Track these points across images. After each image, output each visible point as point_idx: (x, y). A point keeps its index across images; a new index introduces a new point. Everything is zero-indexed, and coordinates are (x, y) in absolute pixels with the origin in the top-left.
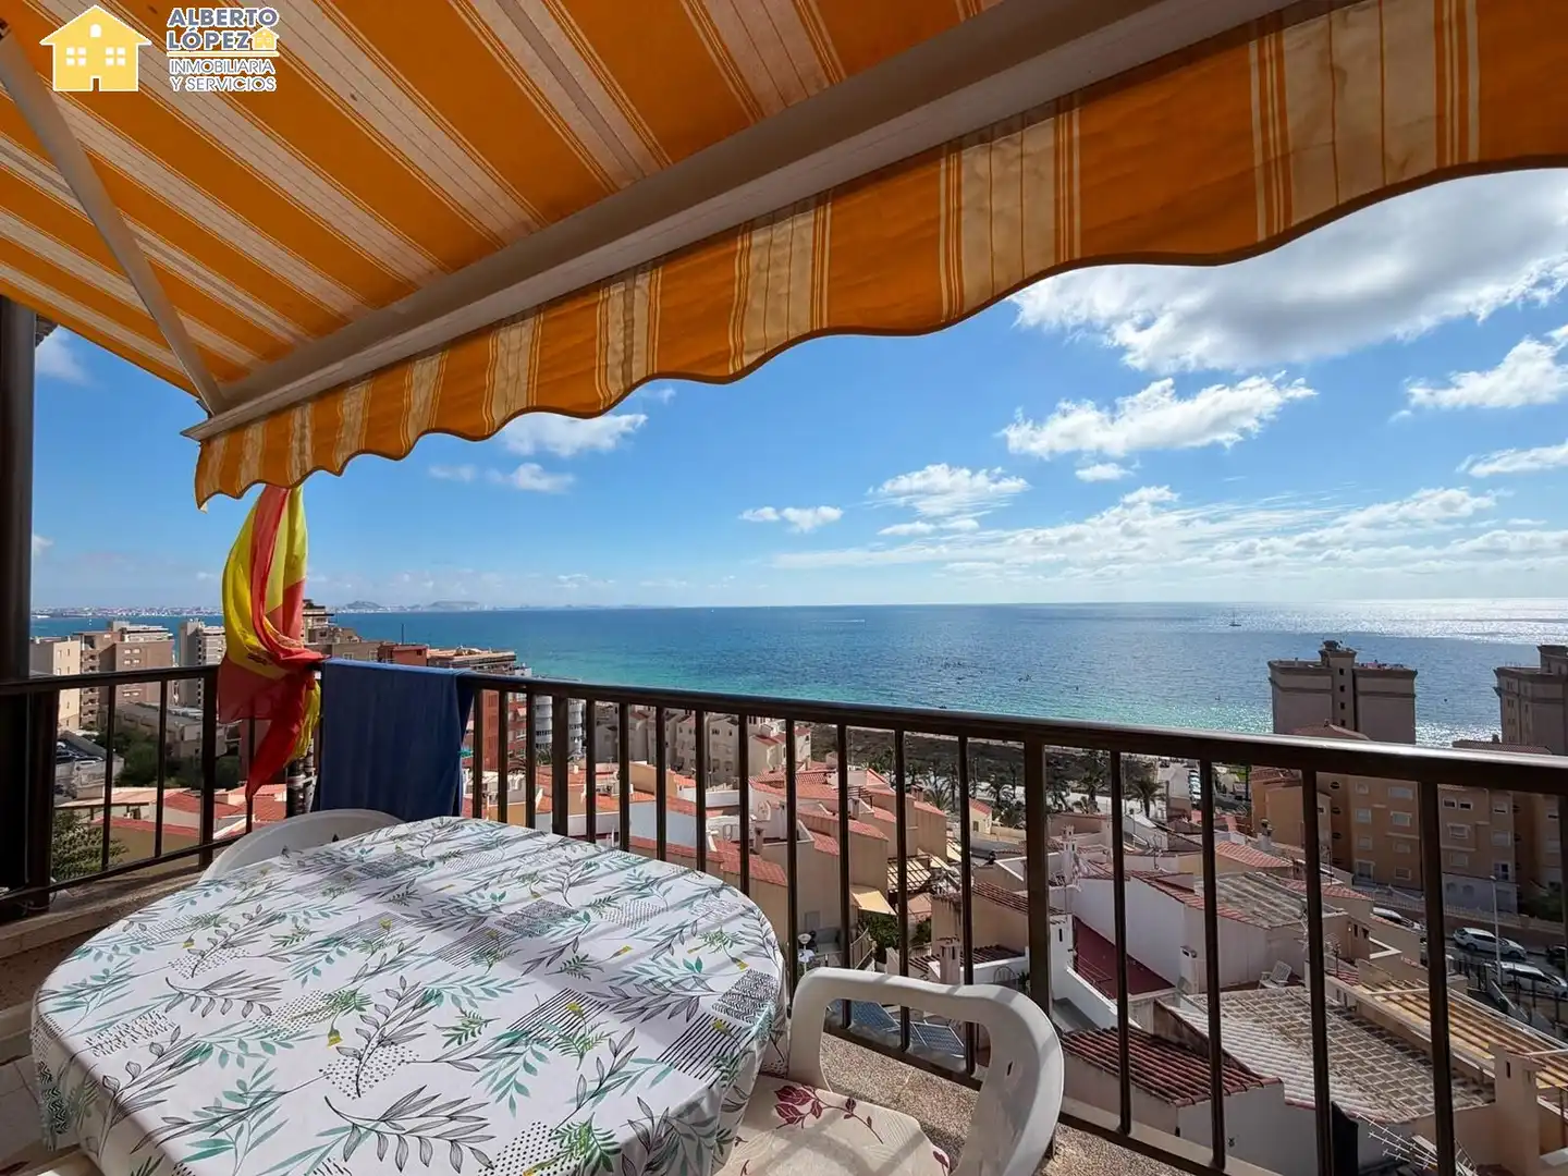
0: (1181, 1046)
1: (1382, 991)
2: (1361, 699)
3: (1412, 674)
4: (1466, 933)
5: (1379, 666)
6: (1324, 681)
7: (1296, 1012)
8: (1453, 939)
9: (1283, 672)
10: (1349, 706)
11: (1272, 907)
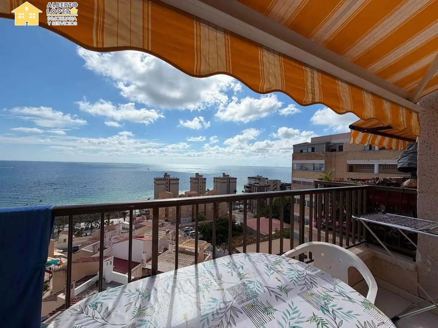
2: (171, 185)
3: (179, 179)
5: (174, 178)
6: (164, 182)
9: (157, 180)
10: (168, 187)
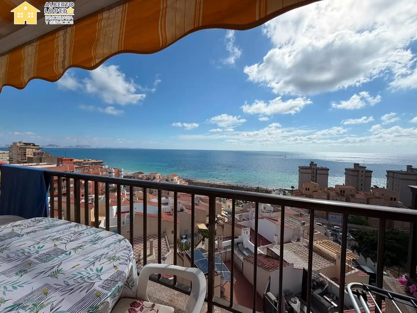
0: (272, 257)
1: (316, 242)
2: (317, 175)
3: (328, 170)
4: (334, 227)
5: (322, 168)
6: (310, 171)
7: (298, 248)
8: (332, 229)
9: (301, 168)
10: (315, 177)
11: (295, 224)
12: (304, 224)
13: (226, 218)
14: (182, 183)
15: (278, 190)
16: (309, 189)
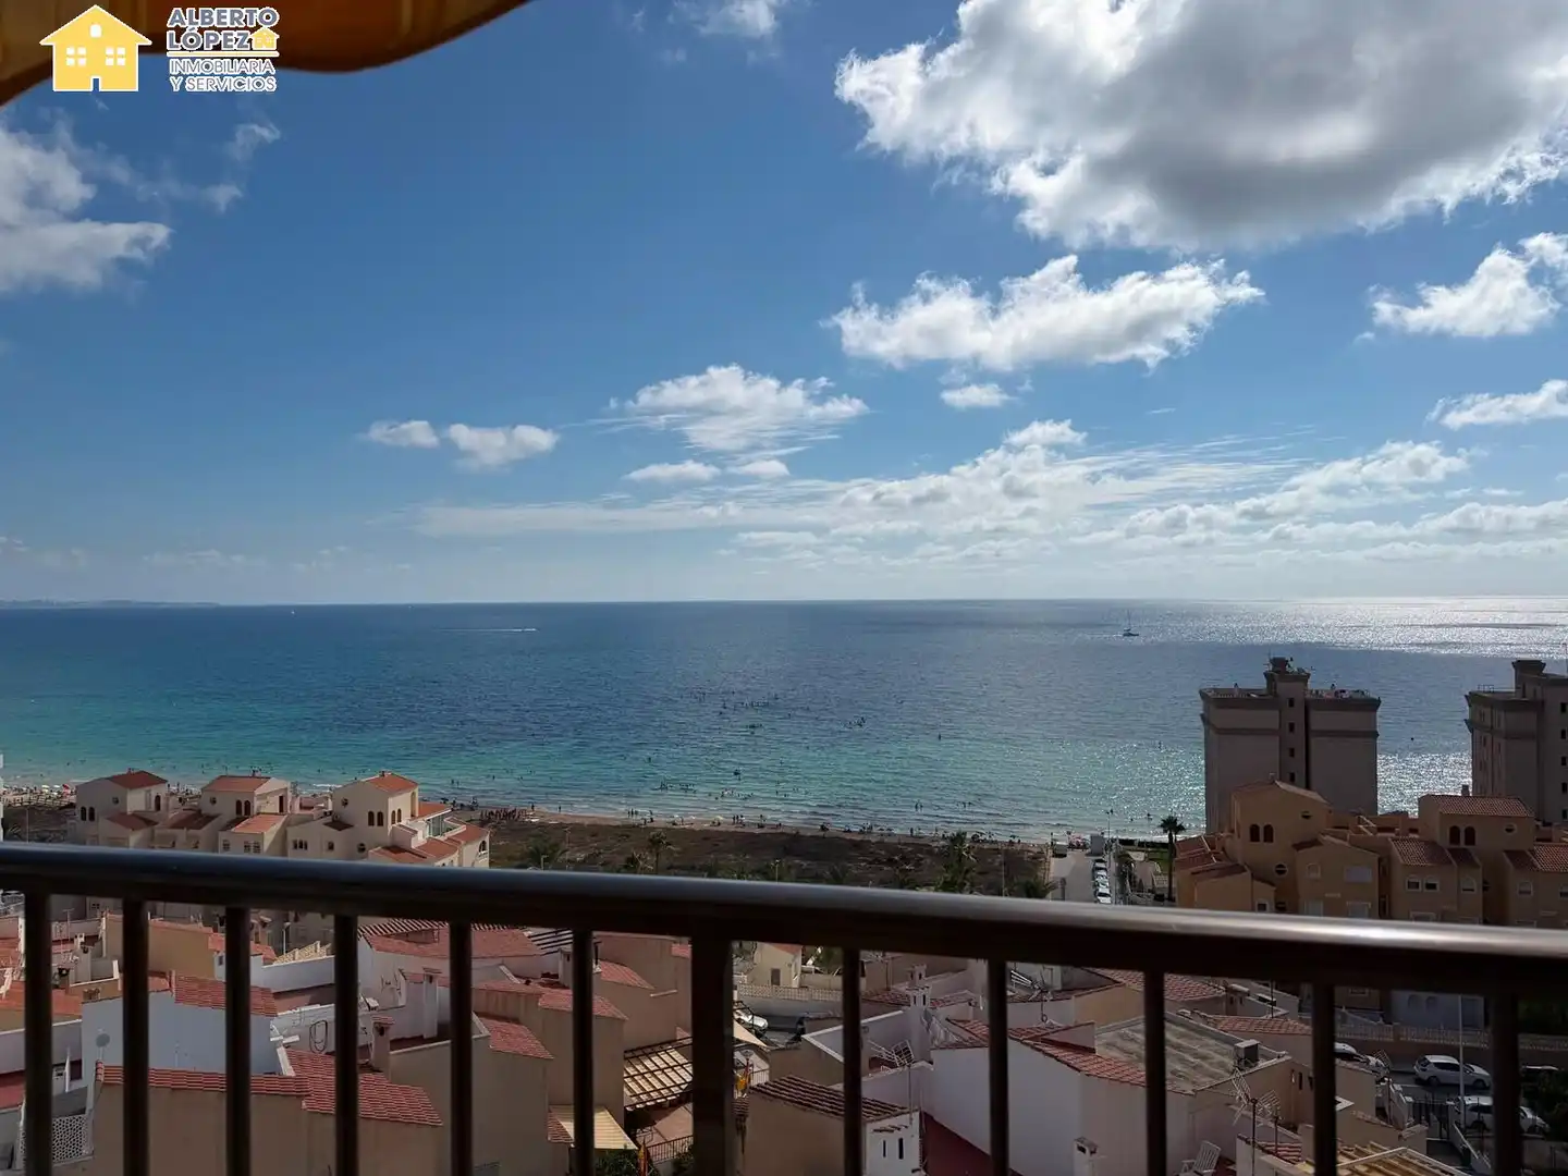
2: (1313, 741)
3: (1374, 704)
4: (1429, 1063)
5: (1336, 693)
6: (1269, 718)
8: (1414, 1073)
9: (1222, 708)
10: (1300, 754)
12: (1251, 1055)
13: (754, 1058)
14: (449, 834)
15: (1084, 847)
16: (1268, 830)
